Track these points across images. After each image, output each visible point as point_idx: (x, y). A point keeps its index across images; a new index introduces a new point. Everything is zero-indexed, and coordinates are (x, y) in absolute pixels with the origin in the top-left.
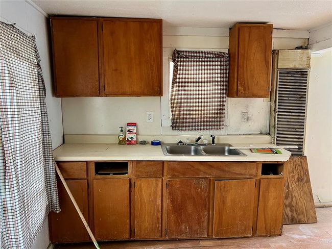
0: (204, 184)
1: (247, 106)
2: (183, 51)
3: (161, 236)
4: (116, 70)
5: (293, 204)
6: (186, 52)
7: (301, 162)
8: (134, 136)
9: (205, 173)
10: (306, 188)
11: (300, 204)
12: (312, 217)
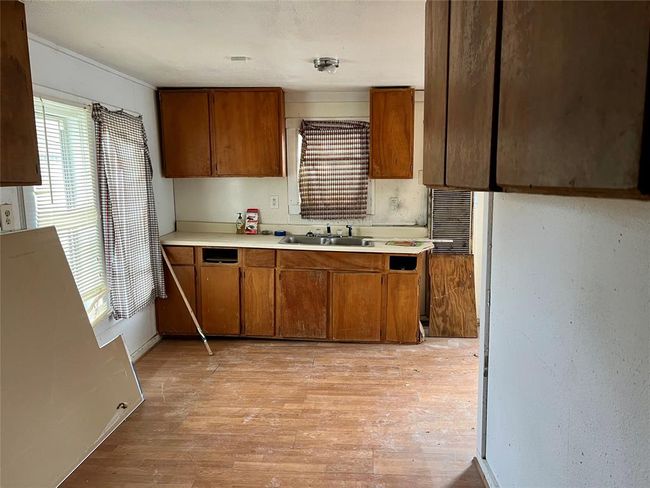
0: (321, 276)
1: (397, 190)
2: (313, 122)
3: (275, 334)
4: (229, 147)
5: (448, 313)
6: (317, 122)
7: (465, 262)
8: (255, 225)
9: (322, 264)
10: (467, 295)
11: (457, 314)
12: (471, 331)
